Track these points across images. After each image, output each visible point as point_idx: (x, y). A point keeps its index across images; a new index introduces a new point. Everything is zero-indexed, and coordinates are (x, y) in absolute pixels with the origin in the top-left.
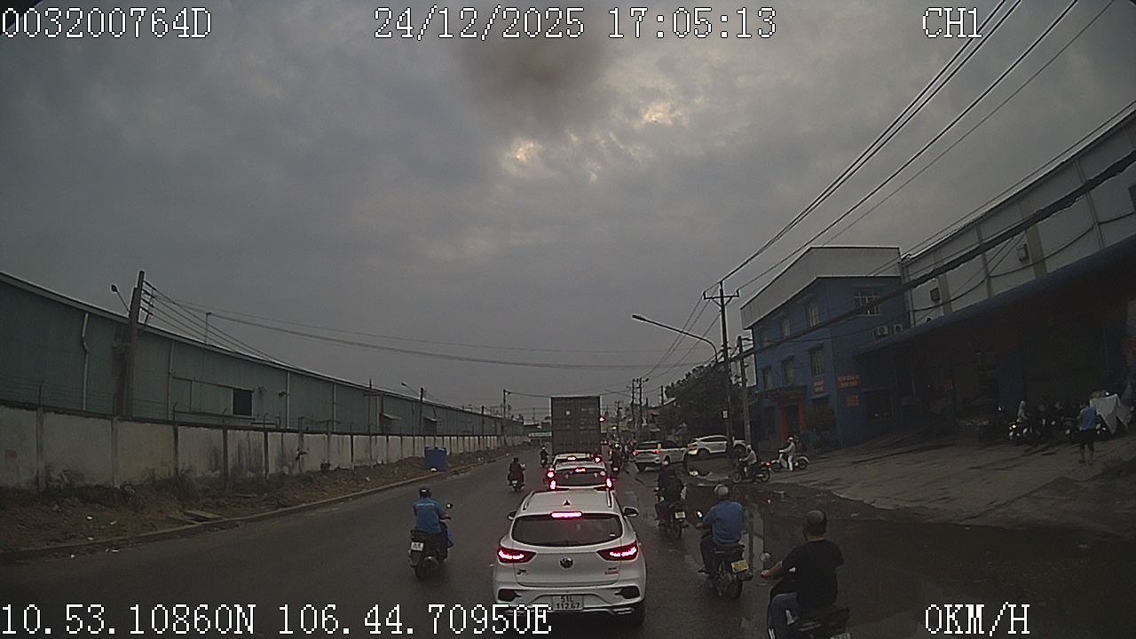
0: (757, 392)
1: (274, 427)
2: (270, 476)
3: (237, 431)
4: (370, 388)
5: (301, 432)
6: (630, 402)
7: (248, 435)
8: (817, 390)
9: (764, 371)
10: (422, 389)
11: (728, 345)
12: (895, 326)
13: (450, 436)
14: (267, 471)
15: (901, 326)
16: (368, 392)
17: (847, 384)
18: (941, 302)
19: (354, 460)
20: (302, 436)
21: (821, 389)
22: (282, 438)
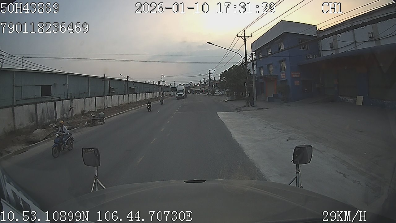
0: (257, 76)
1: (59, 99)
3: (42, 103)
4: (105, 78)
5: (71, 99)
6: (208, 79)
7: (47, 104)
8: (282, 77)
9: (260, 68)
10: (128, 76)
11: (247, 56)
12: (314, 56)
13: (140, 93)
14: (56, 118)
15: (317, 55)
16: (104, 79)
17: (295, 76)
18: (334, 48)
19: (97, 106)
20: (72, 101)
21: (284, 77)
22: (63, 103)
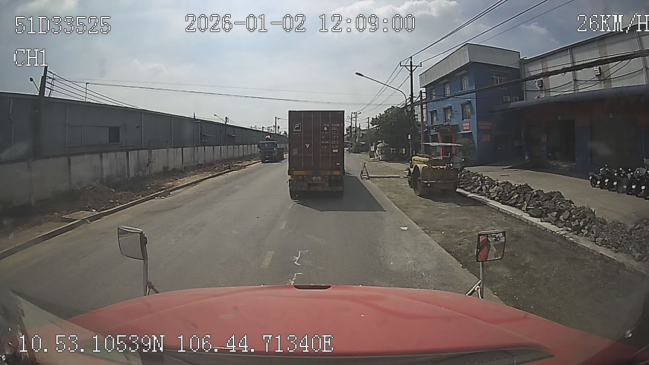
0: (427, 125)
1: (133, 147)
2: (131, 178)
3: (109, 153)
4: (194, 118)
5: (149, 149)
7: (116, 154)
8: (465, 128)
9: (431, 113)
10: (226, 117)
11: (414, 95)
12: (514, 98)
13: (243, 145)
14: (129, 175)
15: (518, 98)
16: (194, 121)
17: (484, 128)
18: (543, 88)
19: (184, 162)
20: (150, 151)
21: (468, 128)
22: (138, 154)
